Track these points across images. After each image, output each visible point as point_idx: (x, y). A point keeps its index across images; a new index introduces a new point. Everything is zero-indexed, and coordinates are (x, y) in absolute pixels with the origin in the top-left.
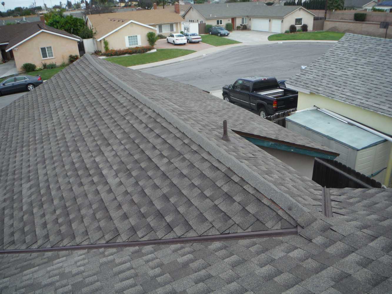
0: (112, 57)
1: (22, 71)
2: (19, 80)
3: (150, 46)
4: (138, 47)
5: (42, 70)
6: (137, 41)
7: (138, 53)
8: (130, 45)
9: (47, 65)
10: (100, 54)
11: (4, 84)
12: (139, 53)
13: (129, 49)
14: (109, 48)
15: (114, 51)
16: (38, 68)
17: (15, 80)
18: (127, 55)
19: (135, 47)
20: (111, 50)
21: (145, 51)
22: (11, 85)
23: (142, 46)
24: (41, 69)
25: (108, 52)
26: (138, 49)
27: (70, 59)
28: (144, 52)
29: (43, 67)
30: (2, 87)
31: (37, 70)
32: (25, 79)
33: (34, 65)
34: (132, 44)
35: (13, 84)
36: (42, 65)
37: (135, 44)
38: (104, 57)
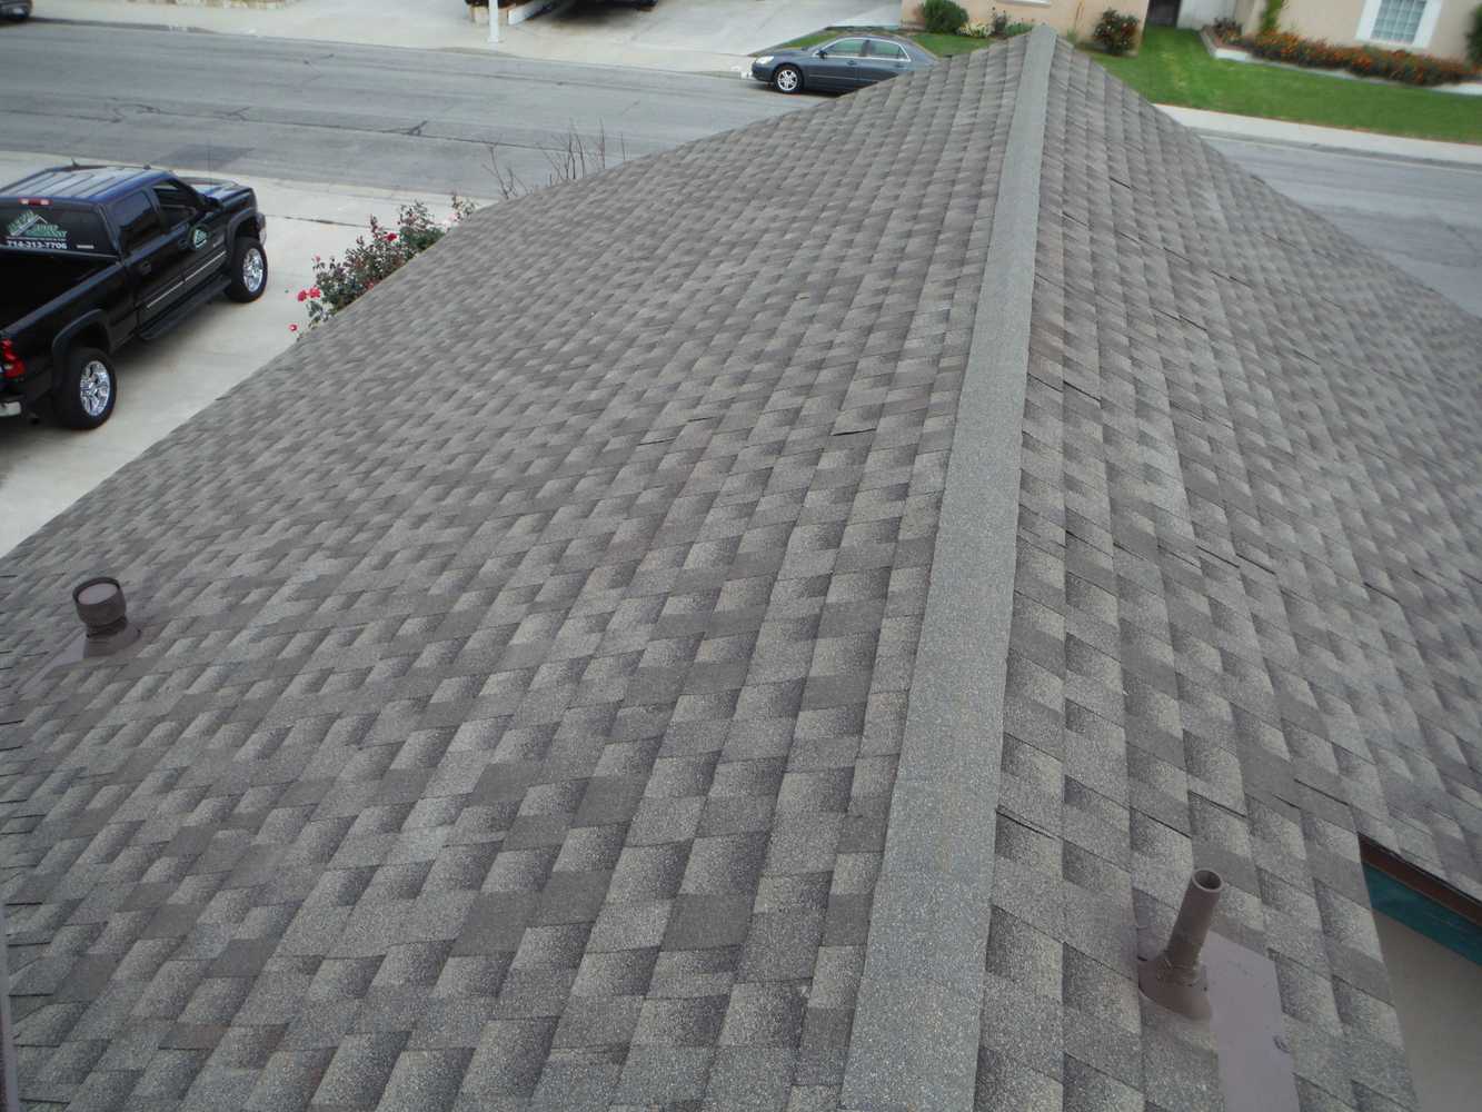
0: (1275, 64)
1: (911, 23)
2: (880, 54)
3: (1468, 64)
4: (1408, 55)
5: (983, 37)
6: (1415, 27)
7: (1394, 78)
8: (1376, 33)
9: (1009, 24)
10: (1232, 39)
11: (822, 54)
12: (1401, 79)
13: (1365, 49)
14: (1279, 22)
15: (1295, 40)
16: (973, 26)
17: (867, 49)
18: (1341, 74)
19: (1394, 50)
20: (1286, 34)
21: (1429, 78)
22: (845, 64)
23: (1427, 54)
24: (979, 36)
25: (1266, 40)
26: (1406, 63)
27: (1100, 26)
28: (1423, 82)
29: (991, 29)
30: (812, 63)
31: (966, 35)
32: (898, 56)
33: (963, 11)
34: (1388, 35)
35: (852, 62)
36: (991, 21)
37: (1399, 37)
38: (1240, 56)
